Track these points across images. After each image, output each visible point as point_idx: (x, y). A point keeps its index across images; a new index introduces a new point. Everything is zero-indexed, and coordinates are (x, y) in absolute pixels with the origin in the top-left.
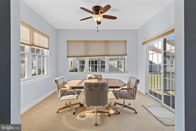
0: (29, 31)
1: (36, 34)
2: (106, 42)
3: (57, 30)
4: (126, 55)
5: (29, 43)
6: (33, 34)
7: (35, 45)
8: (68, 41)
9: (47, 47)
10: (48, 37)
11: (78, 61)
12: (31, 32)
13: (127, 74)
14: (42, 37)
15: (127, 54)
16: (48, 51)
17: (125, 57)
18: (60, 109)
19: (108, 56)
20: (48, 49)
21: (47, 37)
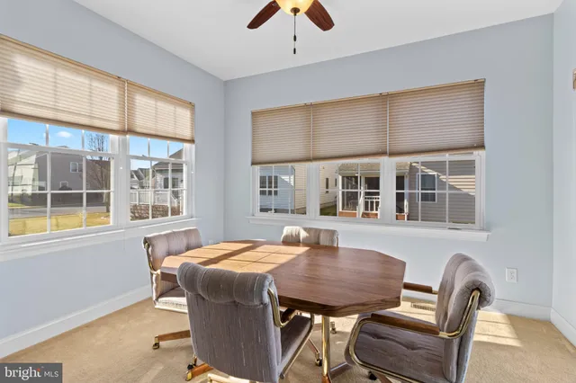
0: (116, 91)
1: (141, 101)
2: (385, 100)
3: (226, 83)
4: (481, 146)
5: (115, 126)
6: (132, 101)
7: (139, 130)
8: (254, 114)
9: (187, 134)
10: (191, 106)
11: (340, 177)
12: (122, 96)
13: (484, 235)
14: (166, 108)
15: (486, 145)
16: (194, 146)
17: (478, 156)
18: (161, 338)
19: (392, 154)
20: (192, 141)
21: (186, 108)
